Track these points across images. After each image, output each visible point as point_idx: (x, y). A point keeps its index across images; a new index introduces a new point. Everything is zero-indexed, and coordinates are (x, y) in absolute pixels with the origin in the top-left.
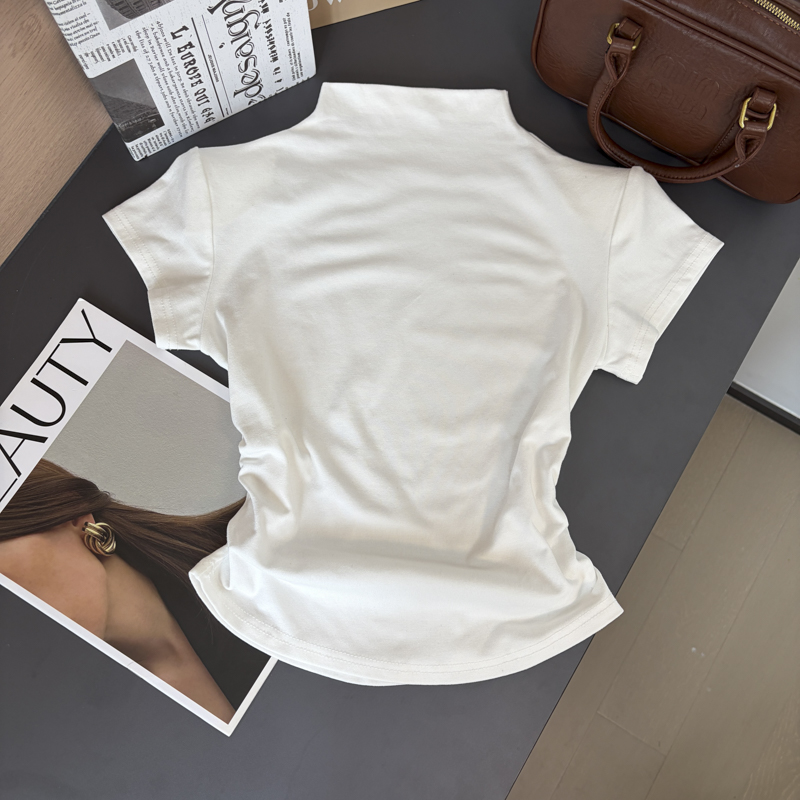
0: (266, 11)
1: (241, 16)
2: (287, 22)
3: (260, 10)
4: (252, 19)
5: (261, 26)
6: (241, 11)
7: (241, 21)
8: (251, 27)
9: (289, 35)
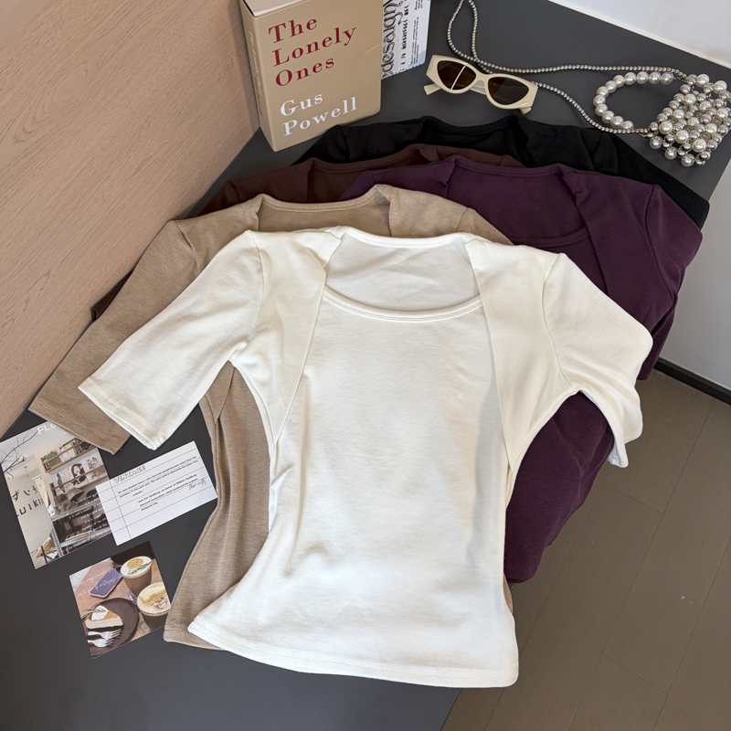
0: (406, 14)
1: (393, 15)
2: (416, 23)
3: (404, 13)
4: (398, 18)
5: (402, 23)
6: (394, 12)
7: (392, 18)
8: (396, 23)
9: (415, 32)
